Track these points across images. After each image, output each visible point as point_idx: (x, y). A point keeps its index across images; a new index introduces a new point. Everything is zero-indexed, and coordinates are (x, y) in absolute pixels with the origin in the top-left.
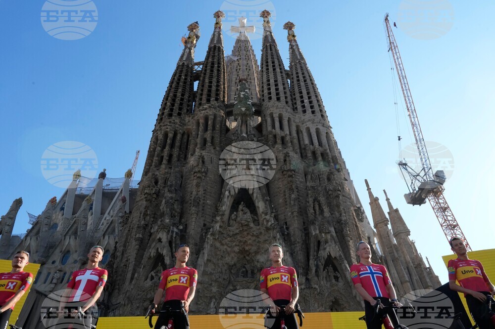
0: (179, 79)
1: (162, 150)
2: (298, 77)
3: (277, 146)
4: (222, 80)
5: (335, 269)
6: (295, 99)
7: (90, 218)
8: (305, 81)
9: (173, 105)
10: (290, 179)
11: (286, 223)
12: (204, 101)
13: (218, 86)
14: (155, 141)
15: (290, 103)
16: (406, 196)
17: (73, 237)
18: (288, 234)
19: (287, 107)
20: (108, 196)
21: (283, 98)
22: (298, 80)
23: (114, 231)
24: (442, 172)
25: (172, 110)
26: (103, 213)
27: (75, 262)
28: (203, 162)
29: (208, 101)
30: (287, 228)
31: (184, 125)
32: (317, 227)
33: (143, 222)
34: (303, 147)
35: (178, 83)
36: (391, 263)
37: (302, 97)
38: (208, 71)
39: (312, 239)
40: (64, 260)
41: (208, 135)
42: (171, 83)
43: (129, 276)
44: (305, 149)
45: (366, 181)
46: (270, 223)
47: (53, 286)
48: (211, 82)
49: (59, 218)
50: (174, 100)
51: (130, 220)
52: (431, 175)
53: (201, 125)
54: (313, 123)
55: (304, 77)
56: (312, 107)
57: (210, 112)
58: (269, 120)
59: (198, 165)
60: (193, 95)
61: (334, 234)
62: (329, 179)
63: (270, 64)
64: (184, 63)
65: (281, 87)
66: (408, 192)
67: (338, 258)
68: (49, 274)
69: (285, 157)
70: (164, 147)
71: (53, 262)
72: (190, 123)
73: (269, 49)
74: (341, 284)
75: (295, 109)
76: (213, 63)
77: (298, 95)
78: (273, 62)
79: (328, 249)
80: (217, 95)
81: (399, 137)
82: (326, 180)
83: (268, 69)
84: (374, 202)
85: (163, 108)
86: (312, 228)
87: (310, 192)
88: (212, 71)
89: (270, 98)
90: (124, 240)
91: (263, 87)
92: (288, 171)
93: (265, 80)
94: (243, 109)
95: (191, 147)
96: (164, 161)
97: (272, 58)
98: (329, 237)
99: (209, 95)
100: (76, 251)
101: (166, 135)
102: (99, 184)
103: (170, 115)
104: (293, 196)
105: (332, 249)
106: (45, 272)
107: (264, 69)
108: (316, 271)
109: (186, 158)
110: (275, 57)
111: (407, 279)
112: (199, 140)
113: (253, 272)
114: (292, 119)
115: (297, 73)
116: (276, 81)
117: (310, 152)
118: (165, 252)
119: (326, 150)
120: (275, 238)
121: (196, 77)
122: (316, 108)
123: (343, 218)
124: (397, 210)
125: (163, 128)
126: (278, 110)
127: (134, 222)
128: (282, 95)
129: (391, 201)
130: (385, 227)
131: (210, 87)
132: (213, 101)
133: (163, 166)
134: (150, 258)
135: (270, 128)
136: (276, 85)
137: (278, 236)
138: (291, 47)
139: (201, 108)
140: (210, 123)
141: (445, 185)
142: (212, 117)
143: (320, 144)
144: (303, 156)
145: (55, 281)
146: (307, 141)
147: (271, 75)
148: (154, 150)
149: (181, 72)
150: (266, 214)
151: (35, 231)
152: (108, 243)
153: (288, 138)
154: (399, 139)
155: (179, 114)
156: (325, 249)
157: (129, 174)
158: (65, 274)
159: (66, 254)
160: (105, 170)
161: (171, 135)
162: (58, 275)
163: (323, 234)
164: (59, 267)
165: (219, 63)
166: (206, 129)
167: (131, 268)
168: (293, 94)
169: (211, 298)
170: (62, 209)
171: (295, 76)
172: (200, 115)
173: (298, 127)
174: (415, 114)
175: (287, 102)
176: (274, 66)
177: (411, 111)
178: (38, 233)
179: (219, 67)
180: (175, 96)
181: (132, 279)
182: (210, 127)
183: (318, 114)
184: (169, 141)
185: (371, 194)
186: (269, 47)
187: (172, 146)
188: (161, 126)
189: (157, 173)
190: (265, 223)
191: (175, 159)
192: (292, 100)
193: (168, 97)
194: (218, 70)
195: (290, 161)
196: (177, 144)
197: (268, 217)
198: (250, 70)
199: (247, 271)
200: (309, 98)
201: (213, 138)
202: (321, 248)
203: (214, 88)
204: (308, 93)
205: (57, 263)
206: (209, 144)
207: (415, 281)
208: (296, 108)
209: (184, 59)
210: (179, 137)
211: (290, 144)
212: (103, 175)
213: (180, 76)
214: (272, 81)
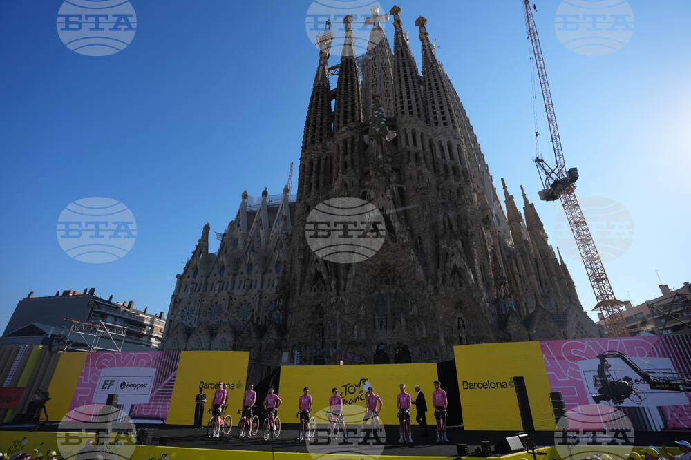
0: (317, 103)
1: (310, 178)
2: (430, 84)
3: (411, 163)
4: (357, 98)
5: (460, 276)
6: (428, 109)
7: (261, 232)
8: (437, 89)
9: (314, 131)
10: (423, 197)
11: (420, 238)
12: (341, 124)
13: (353, 105)
14: (303, 169)
15: (423, 116)
16: (540, 192)
17: (252, 253)
18: (422, 247)
19: (420, 121)
20: (272, 210)
21: (415, 112)
22: (431, 88)
23: (281, 246)
24: (575, 169)
25: (313, 137)
26: (270, 227)
27: (257, 272)
28: (346, 185)
29: (345, 123)
30: (421, 243)
31: (327, 149)
32: (445, 241)
33: (302, 246)
34: (436, 160)
35: (316, 107)
36: (519, 258)
37: (434, 107)
38: (343, 90)
39: (441, 252)
40: (249, 272)
41: (348, 158)
42: (310, 107)
43: (298, 288)
44: (437, 162)
45: (502, 180)
46: (405, 241)
47: (245, 291)
48: (346, 103)
49: (238, 234)
50: (314, 126)
51: (292, 242)
52: (564, 174)
53: (341, 149)
54: (444, 136)
55: (436, 84)
56: (444, 118)
57: (348, 135)
58: (403, 137)
59: (341, 190)
60: (331, 116)
61: (461, 247)
62: (459, 193)
63: (402, 73)
64: (319, 84)
65: (413, 99)
66: (542, 189)
67: (462, 268)
68: (241, 282)
69: (418, 175)
70: (311, 174)
71: (242, 273)
72: (332, 146)
73: (400, 56)
74: (464, 289)
75: (427, 121)
76: (346, 81)
77: (430, 106)
78: (405, 71)
79: (454, 261)
80: (353, 115)
81: (537, 133)
82: (456, 194)
83: (400, 80)
84: (510, 200)
85: (306, 136)
86: (441, 242)
87: (440, 209)
88: (346, 90)
89: (403, 113)
90: (290, 258)
91: (396, 100)
92: (420, 189)
93: (398, 92)
94: (378, 130)
95: (334, 171)
96: (313, 189)
97: (404, 66)
98: (455, 250)
99: (346, 117)
100: (256, 264)
101: (311, 163)
102: (264, 201)
103: (313, 142)
104: (425, 213)
105: (458, 261)
106: (237, 281)
107: (397, 80)
108: (443, 280)
109: (331, 182)
110: (407, 64)
111: (533, 272)
112: (340, 165)
113: (393, 280)
114: (425, 133)
115: (430, 80)
116: (408, 93)
117: (442, 166)
118: (322, 270)
119: (457, 163)
120: (409, 253)
121: (333, 95)
122: (448, 119)
123: (470, 231)
124: (532, 205)
125: (308, 156)
126: (411, 126)
127: (295, 244)
128: (414, 108)
129: (527, 196)
130: (518, 224)
131: (346, 107)
132: (350, 124)
133: (313, 193)
134: (311, 275)
135: (404, 145)
136: (409, 98)
137: (412, 252)
138: (423, 49)
139: (339, 131)
140: (348, 146)
141: (576, 183)
142: (350, 139)
143: (452, 157)
144: (436, 171)
145: (245, 287)
146: (439, 156)
147: (404, 87)
148: (303, 177)
149: (318, 94)
150: (401, 233)
151: (224, 249)
152: (279, 256)
153: (421, 155)
154: (537, 135)
155: (321, 140)
156: (451, 261)
157: (286, 190)
158: (252, 281)
159: (250, 266)
160: (266, 188)
161: (315, 163)
162: (247, 283)
163: (450, 248)
164: (247, 277)
165: (352, 79)
166: (345, 153)
167: (298, 282)
168: (425, 104)
169: (361, 303)
170: (239, 226)
171: (427, 83)
172: (339, 138)
173: (430, 141)
174: (552, 109)
175: (419, 116)
176: (406, 75)
177: (549, 107)
178: (226, 251)
179: (352, 83)
180: (315, 121)
181: (300, 291)
182: (349, 151)
183: (450, 126)
184: (314, 169)
185: (506, 193)
186: (400, 53)
187: (318, 172)
188: (306, 154)
189: (308, 200)
190: (401, 241)
191: (321, 185)
192: (425, 111)
193: (308, 123)
194: (352, 88)
195: (422, 177)
196: (322, 170)
197: (402, 236)
198: (386, 68)
199: (389, 280)
200: (441, 108)
201: (352, 160)
202: (448, 260)
203: (349, 109)
204: (440, 103)
205: (245, 274)
206: (349, 168)
207: (541, 272)
208: (429, 120)
209: (319, 79)
210: (323, 162)
211: (423, 161)
212: (265, 193)
213: (317, 99)
214: (404, 93)
